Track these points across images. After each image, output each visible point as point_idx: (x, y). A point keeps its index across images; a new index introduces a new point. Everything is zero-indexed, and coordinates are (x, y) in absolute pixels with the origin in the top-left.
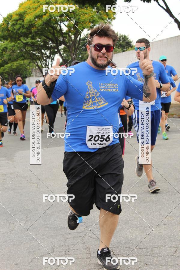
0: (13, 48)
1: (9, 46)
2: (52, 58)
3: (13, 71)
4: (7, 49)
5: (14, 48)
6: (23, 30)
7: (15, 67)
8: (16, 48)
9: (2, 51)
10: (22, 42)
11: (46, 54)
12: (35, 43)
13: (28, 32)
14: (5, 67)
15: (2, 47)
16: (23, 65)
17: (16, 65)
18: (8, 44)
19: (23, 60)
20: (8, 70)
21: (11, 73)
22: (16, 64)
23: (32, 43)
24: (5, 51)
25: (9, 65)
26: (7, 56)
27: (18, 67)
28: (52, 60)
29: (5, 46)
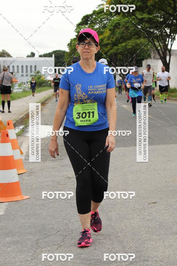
0: (126, 24)
1: (122, 22)
2: (173, 37)
3: (128, 51)
4: (120, 25)
5: (128, 24)
6: (137, 3)
7: (130, 47)
8: (131, 24)
9: (113, 28)
10: (137, 18)
11: (166, 32)
12: (153, 19)
13: (144, 6)
14: (119, 46)
15: (113, 23)
16: (140, 45)
17: (131, 45)
18: (121, 20)
19: (137, 38)
20: (122, 50)
21: (126, 53)
22: (132, 43)
23: (150, 18)
24: (117, 28)
25: (124, 44)
26: (119, 33)
27: (133, 47)
28: (173, 40)
29: (118, 21)
